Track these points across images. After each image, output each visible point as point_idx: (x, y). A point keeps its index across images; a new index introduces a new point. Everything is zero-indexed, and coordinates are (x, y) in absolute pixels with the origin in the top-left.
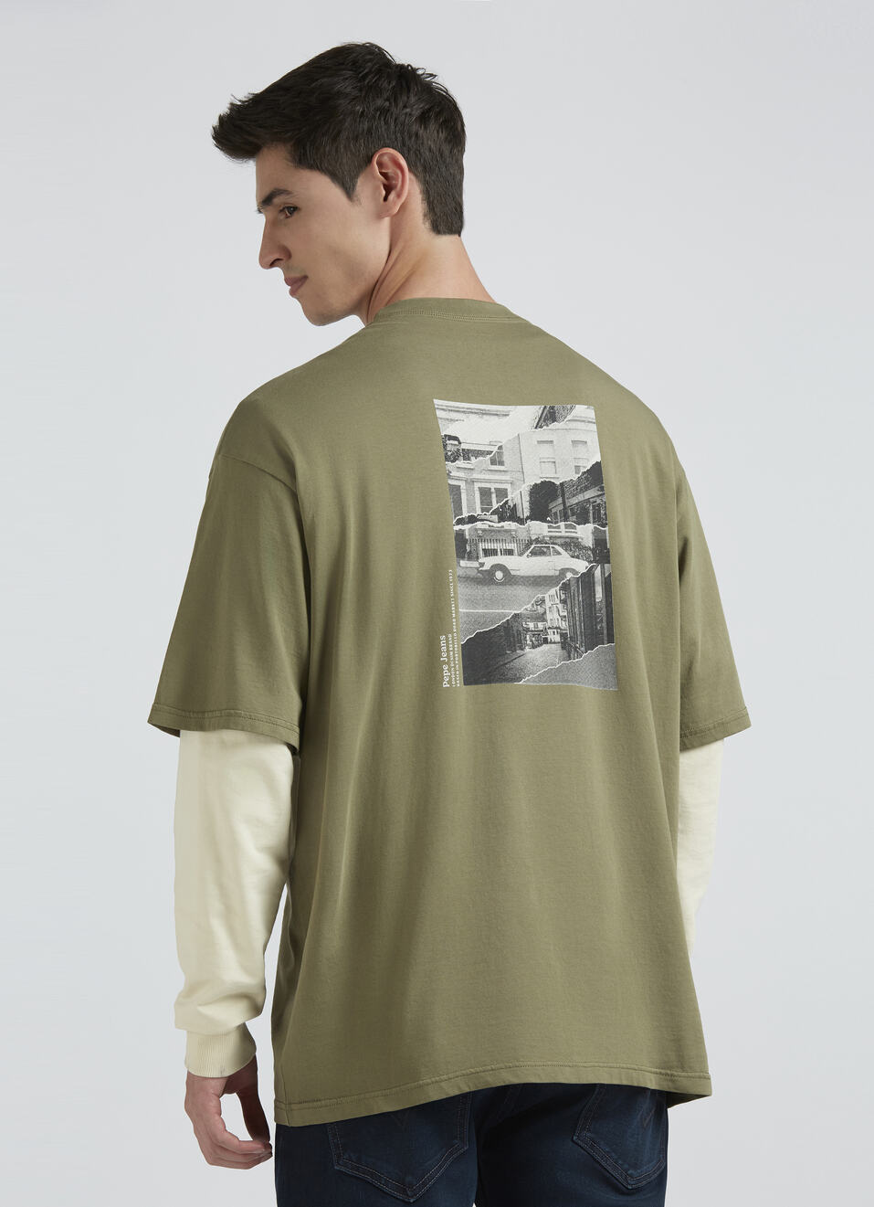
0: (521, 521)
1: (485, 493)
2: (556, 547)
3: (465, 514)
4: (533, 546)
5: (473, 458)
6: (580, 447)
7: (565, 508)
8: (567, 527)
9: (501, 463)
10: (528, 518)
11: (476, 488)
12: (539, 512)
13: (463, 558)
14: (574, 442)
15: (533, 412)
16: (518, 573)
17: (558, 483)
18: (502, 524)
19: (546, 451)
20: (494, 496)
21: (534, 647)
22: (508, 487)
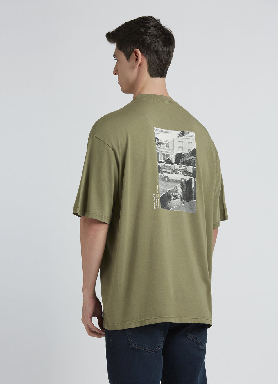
0: (172, 164)
1: (164, 155)
2: (180, 172)
3: (160, 161)
4: (175, 171)
5: (161, 145)
6: (190, 144)
7: (184, 161)
8: (184, 167)
9: (168, 147)
10: (174, 163)
11: (162, 154)
12: (177, 162)
13: (160, 173)
14: (189, 142)
15: (178, 132)
16: (170, 179)
17: (183, 154)
18: (167, 164)
19: (180, 144)
20: (166, 156)
21: (174, 200)
22: (170, 154)
